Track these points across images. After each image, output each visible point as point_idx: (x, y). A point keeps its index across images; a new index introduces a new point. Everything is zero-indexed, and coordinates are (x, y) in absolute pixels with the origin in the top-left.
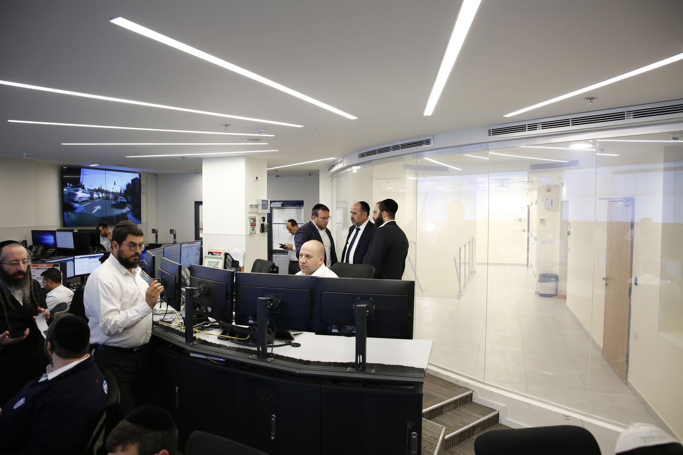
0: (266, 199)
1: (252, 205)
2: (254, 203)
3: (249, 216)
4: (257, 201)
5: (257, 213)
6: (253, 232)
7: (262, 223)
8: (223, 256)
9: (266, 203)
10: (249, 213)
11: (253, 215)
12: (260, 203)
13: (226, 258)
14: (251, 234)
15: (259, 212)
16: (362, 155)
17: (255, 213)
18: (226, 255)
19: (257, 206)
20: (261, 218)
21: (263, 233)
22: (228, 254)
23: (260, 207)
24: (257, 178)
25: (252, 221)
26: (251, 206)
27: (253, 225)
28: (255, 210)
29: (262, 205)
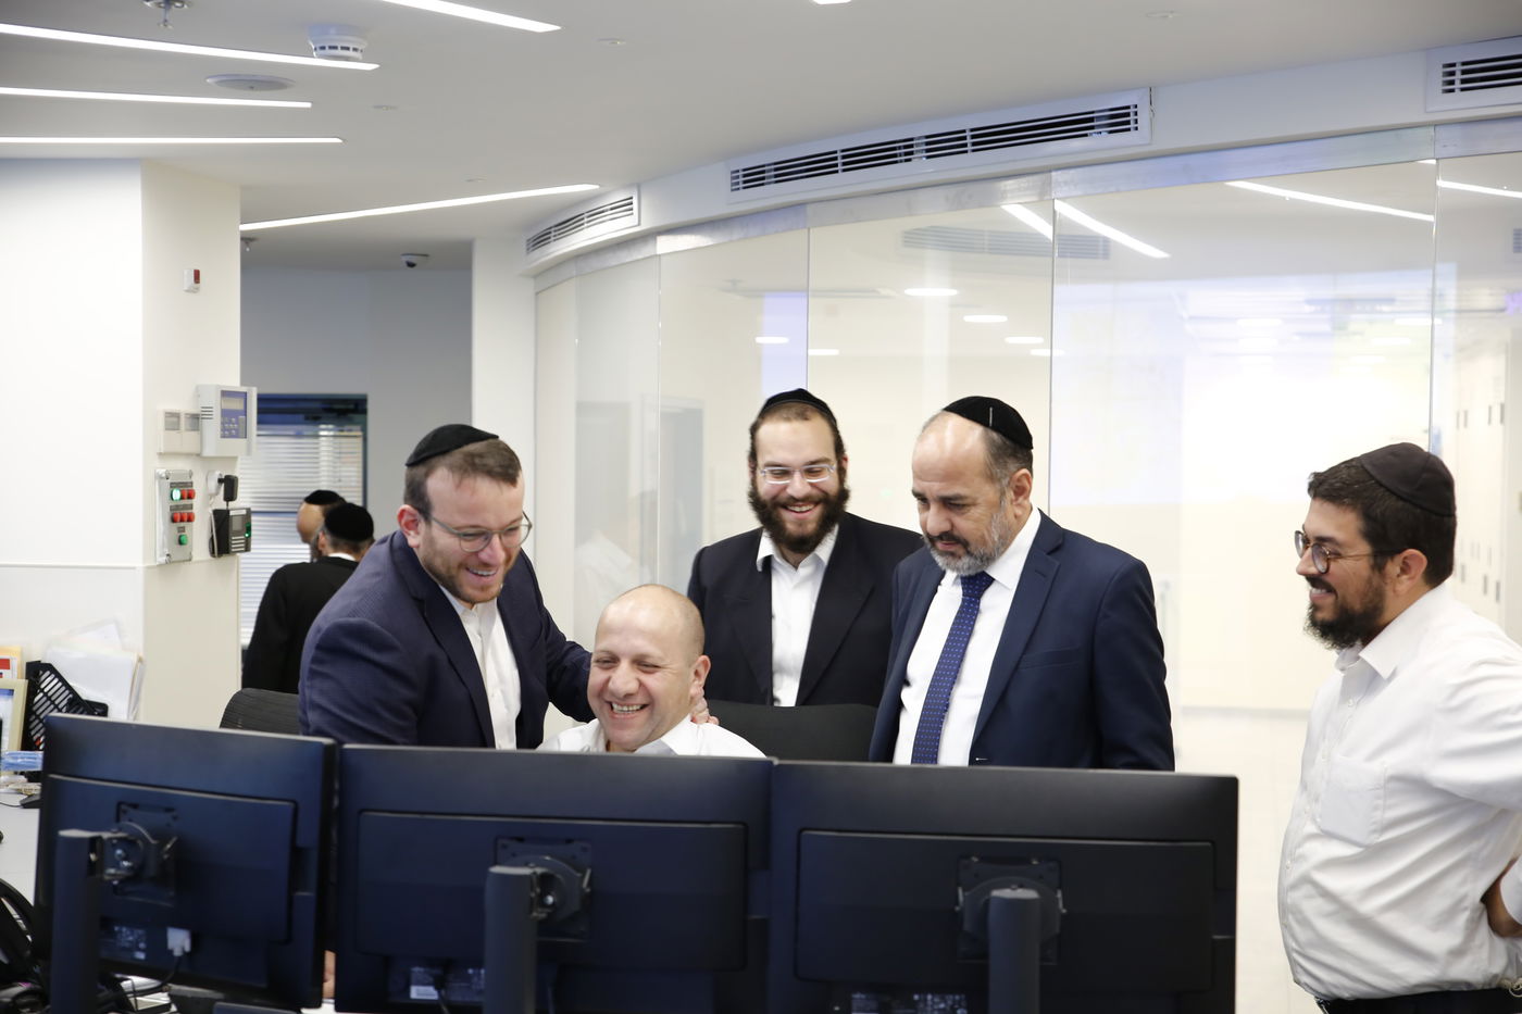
0: (233, 382)
1: (176, 415)
2: (185, 406)
3: (162, 472)
4: (198, 392)
5: (198, 455)
6: (179, 553)
7: (222, 505)
8: (16, 679)
9: (237, 405)
10: (160, 454)
11: (180, 467)
12: (216, 404)
13: (33, 688)
14: (170, 560)
15: (208, 452)
16: (753, 177)
17: (188, 455)
18: (35, 671)
19: (196, 420)
20: (213, 483)
21: (225, 559)
22: (49, 668)
23: (212, 427)
24: (197, 275)
25: (177, 494)
26: (172, 420)
27: (180, 517)
28: (186, 440)
29: (225, 413)
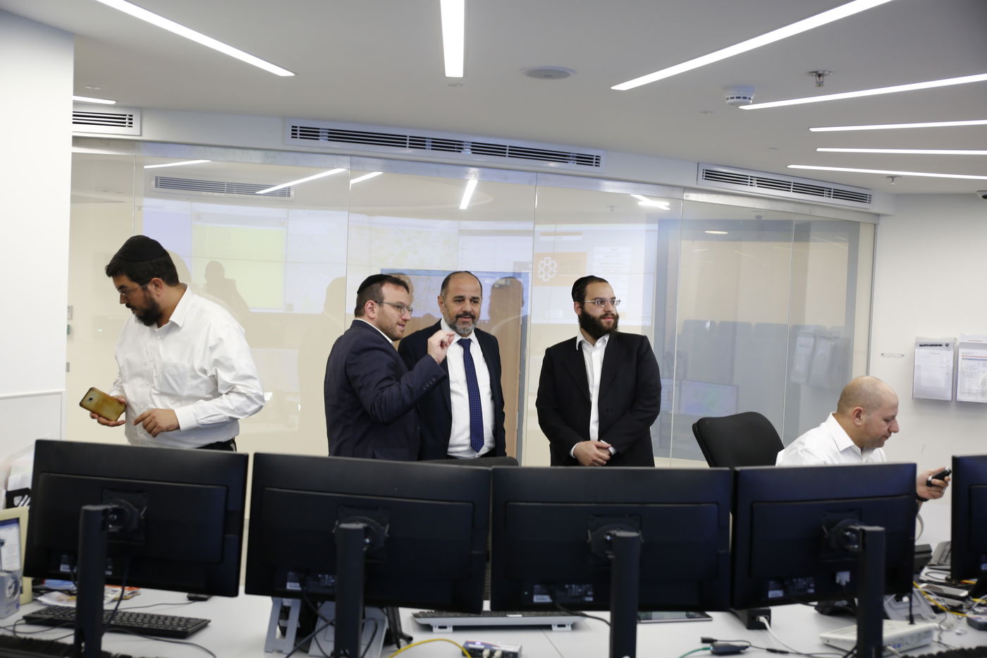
16: (308, 133)
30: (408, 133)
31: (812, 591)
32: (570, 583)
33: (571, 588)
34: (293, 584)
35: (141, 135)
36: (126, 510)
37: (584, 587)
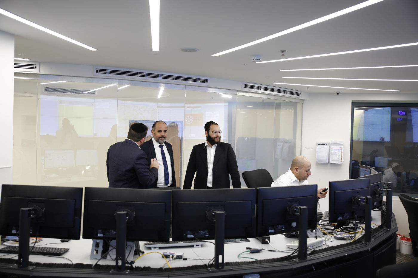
30: (139, 71)
31: (283, 229)
32: (200, 230)
33: (201, 232)
34: (100, 234)
35: (40, 72)
36: (37, 209)
37: (205, 231)
